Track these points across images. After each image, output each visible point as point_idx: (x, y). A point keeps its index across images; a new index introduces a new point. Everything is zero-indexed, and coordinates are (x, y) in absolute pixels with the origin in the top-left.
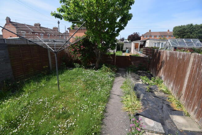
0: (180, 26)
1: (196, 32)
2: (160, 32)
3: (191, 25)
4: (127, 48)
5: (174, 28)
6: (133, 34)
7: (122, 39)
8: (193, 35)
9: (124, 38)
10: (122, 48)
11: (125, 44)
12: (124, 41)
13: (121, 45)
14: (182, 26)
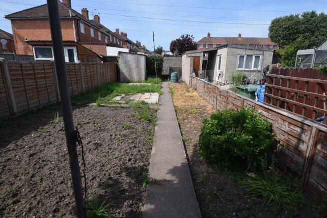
0: (289, 15)
1: (322, 31)
2: (225, 38)
3: (313, 14)
4: (171, 70)
5: (273, 23)
6: (181, 39)
7: (158, 49)
8: (316, 37)
9: (162, 48)
10: (160, 69)
11: (165, 58)
12: (163, 54)
13: (157, 60)
14: (292, 16)
